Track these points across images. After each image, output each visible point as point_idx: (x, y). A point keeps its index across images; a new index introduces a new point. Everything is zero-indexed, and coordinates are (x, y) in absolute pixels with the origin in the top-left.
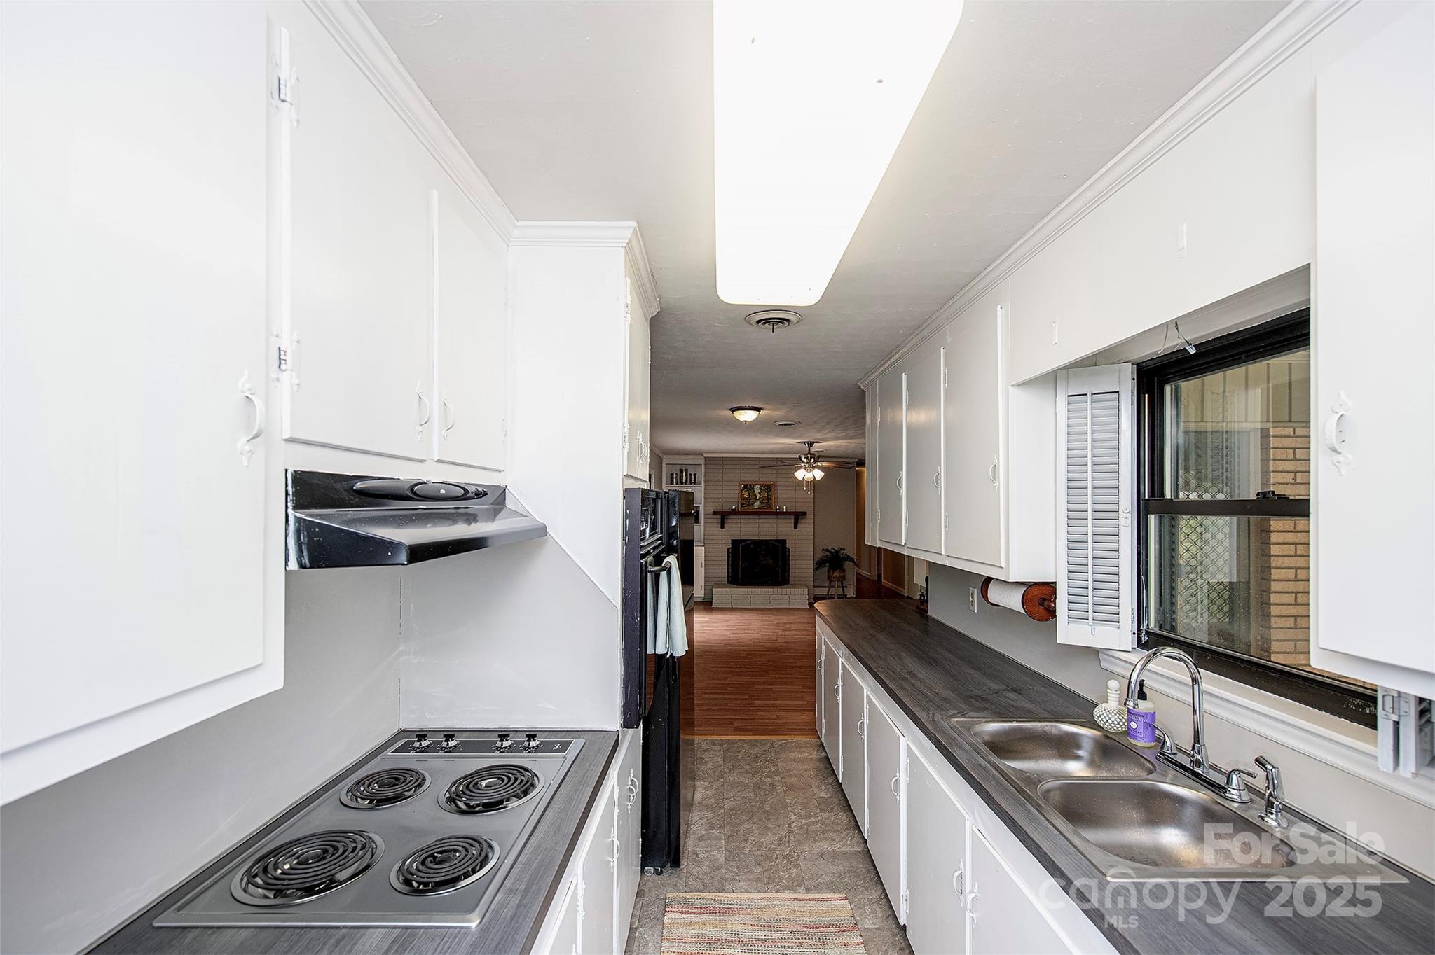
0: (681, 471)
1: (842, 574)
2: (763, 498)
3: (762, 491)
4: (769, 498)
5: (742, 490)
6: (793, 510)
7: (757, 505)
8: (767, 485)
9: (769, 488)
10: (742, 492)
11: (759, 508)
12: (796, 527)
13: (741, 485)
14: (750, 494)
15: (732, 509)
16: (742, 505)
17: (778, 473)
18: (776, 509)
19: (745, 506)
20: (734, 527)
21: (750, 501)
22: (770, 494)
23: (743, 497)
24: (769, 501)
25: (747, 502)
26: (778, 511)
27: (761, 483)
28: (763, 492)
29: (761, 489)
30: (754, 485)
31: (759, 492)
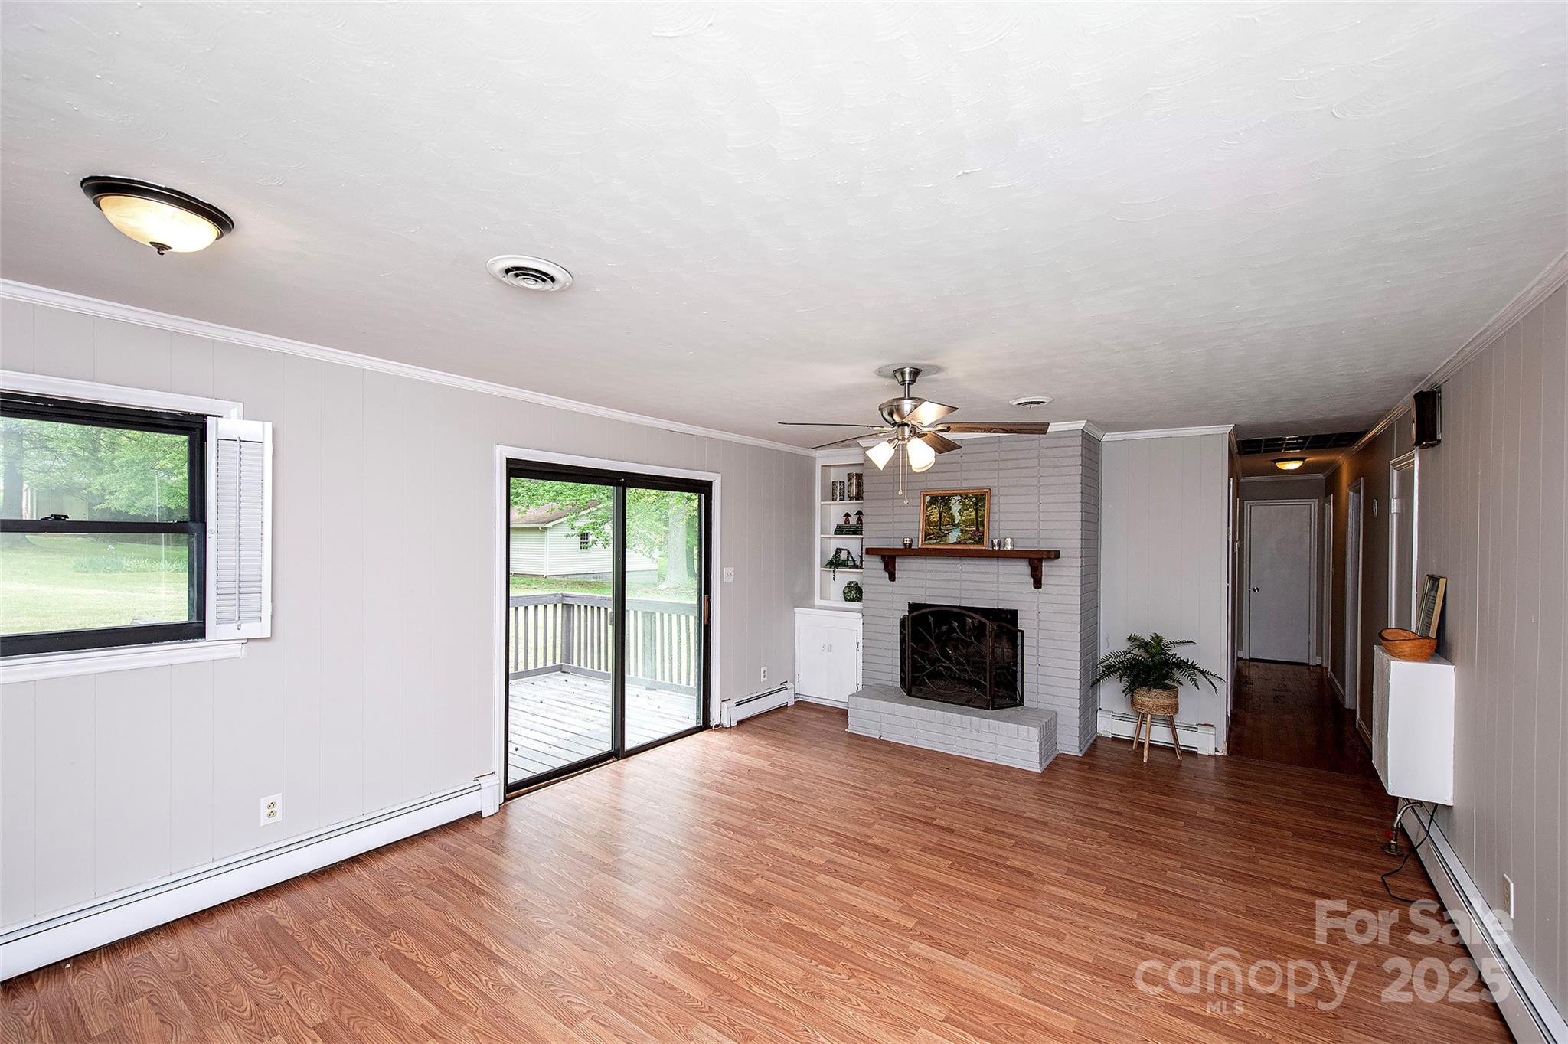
1: (1172, 701)
2: (969, 523)
3: (965, 508)
4: (978, 523)
5: (926, 507)
7: (954, 536)
8: (976, 496)
9: (979, 500)
10: (925, 510)
11: (958, 543)
12: (1036, 583)
13: (925, 495)
14: (943, 514)
15: (905, 545)
16: (927, 536)
17: (1001, 467)
18: (990, 545)
19: (930, 539)
20: (913, 579)
21: (940, 529)
22: (981, 513)
23: (929, 520)
24: (978, 529)
25: (935, 531)
26: (997, 548)
27: (962, 491)
28: (967, 510)
29: (964, 505)
30: (950, 496)
31: (960, 511)
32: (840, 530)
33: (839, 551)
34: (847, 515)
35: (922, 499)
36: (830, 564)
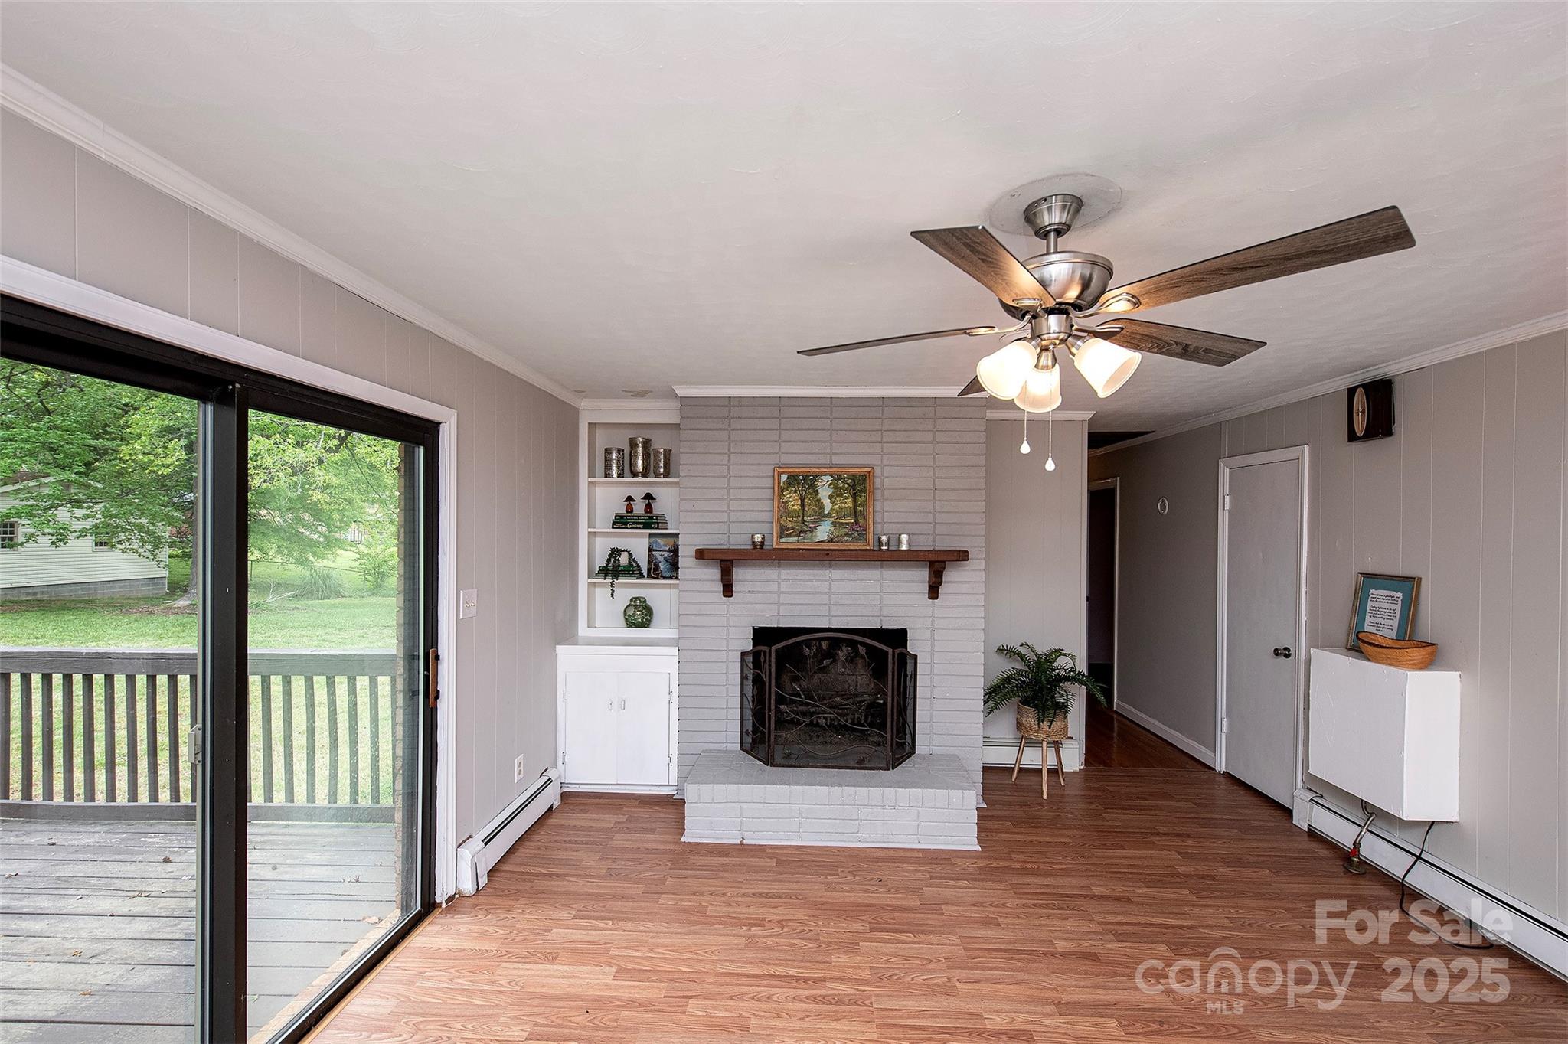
0: (633, 444)
2: (844, 513)
3: (837, 491)
4: (858, 513)
5: (781, 491)
6: (925, 543)
7: (823, 531)
8: (853, 477)
9: (857, 485)
10: (781, 494)
11: (831, 541)
12: (934, 592)
13: (780, 473)
14: (806, 501)
15: (754, 543)
16: (784, 532)
17: (884, 440)
18: (876, 544)
19: (789, 536)
20: (760, 592)
21: (803, 522)
22: (860, 500)
23: (786, 508)
24: (857, 522)
25: (796, 523)
26: (884, 548)
27: (835, 469)
28: (841, 495)
29: (836, 488)
30: (816, 476)
31: (830, 497)
32: (620, 522)
33: (615, 553)
34: (630, 499)
35: (776, 477)
36: (604, 572)
